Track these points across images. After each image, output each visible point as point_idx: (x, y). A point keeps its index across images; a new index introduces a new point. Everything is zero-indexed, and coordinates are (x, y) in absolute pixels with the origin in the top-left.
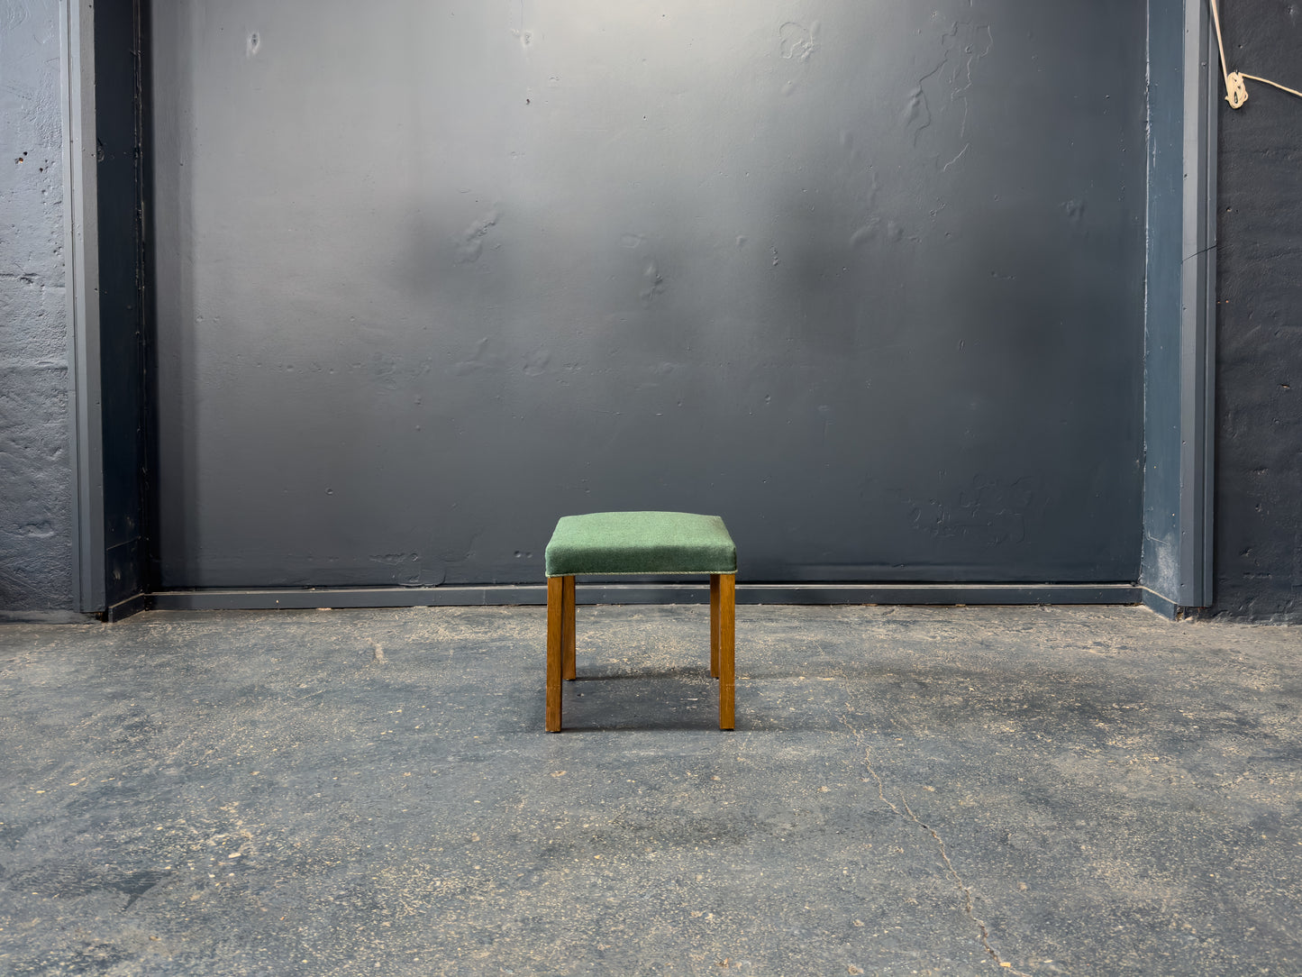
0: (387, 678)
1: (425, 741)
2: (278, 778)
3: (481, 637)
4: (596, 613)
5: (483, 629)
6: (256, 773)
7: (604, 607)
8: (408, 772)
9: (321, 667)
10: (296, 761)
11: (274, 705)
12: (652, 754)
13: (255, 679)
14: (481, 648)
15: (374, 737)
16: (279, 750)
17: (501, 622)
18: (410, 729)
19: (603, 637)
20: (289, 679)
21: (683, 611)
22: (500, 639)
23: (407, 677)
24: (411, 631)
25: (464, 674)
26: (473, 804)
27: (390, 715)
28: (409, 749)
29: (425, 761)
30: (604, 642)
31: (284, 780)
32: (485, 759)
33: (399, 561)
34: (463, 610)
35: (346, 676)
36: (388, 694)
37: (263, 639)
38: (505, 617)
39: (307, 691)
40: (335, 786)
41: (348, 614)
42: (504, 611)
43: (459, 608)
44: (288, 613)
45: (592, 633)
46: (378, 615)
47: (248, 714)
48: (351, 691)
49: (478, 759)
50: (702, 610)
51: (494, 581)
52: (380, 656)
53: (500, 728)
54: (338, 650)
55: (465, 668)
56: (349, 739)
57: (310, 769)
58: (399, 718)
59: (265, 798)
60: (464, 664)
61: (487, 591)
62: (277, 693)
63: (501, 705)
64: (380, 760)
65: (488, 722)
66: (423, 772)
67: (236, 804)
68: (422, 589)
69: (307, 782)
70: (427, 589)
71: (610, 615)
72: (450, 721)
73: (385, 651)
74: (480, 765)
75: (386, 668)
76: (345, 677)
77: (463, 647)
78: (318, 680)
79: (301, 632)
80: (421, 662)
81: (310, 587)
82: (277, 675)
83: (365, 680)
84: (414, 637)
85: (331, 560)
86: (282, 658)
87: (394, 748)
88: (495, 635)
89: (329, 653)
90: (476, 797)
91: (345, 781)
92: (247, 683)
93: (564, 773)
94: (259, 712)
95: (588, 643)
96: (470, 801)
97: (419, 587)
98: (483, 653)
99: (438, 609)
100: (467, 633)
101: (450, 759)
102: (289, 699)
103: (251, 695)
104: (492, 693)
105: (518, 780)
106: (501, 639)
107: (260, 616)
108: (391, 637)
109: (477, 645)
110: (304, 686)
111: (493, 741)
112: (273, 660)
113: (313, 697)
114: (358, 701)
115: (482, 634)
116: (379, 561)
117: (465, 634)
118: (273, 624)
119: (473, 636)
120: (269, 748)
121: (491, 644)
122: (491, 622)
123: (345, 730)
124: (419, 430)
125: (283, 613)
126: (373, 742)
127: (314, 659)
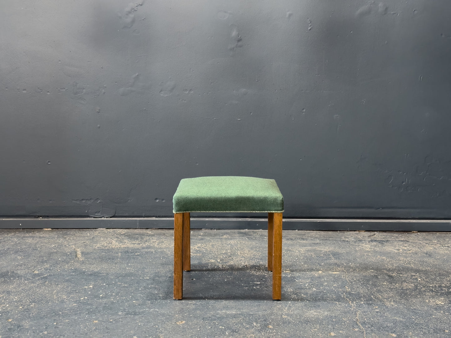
0: (84, 268)
1: (105, 304)
2: (23, 323)
3: (136, 246)
4: (202, 234)
5: (137, 242)
6: (10, 320)
7: (207, 231)
8: (96, 320)
9: (46, 262)
10: (33, 314)
11: (20, 283)
12: (234, 312)
13: (9, 268)
14: (137, 252)
15: (76, 301)
16: (23, 308)
17: (148, 238)
18: (97, 297)
19: (206, 247)
20: (28, 268)
21: (252, 233)
22: (147, 248)
23: (95, 268)
24: (96, 242)
25: (127, 266)
27: (85, 288)
28: (96, 308)
29: (106, 314)
30: (206, 250)
31: (26, 324)
32: (140, 314)
33: (89, 202)
34: (126, 231)
35: (61, 267)
36: (85, 277)
37: (13, 246)
38: (150, 235)
39: (38, 275)
40: (55, 328)
41: (61, 232)
42: (149, 232)
43: (124, 230)
44: (26, 231)
45: (199, 245)
46: (78, 233)
47: (5, 287)
48: (63, 275)
49: (135, 314)
50: (263, 233)
51: (143, 215)
52: (79, 256)
53: (148, 297)
54: (56, 252)
55: (128, 263)
56: (63, 302)
57: (41, 318)
58: (91, 290)
59: (16, 334)
60: (127, 261)
61: (139, 220)
62: (21, 276)
63: (148, 285)
64: (80, 313)
65: (141, 293)
66: (104, 320)
68: (103, 219)
69: (39, 326)
70: (105, 219)
71: (210, 235)
72: (119, 292)
73: (82, 253)
74: (137, 317)
75: (83, 262)
76: (60, 267)
77: (126, 252)
78: (45, 269)
79: (34, 242)
80: (102, 259)
81: (39, 217)
82: (21, 266)
83: (71, 269)
84: (98, 245)
85: (51, 202)
86: (24, 256)
87: (89, 307)
88: (144, 245)
89: (50, 254)
90: (135, 335)
91: (61, 325)
92: (4, 270)
93: (184, 322)
94: (11, 287)
95: (197, 251)
97: (101, 217)
98: (138, 255)
99: (111, 230)
100: (128, 244)
101: (120, 313)
103: (7, 277)
104: (143, 278)
105: (158, 326)
107: (10, 232)
108: (86, 245)
109: (134, 251)
110: (36, 272)
111: (144, 304)
112: (19, 257)
113: (42, 278)
114: (67, 281)
115: (137, 245)
116: (78, 202)
117: (128, 245)
118: (18, 237)
119: (132, 246)
120: (17, 307)
121: (142, 250)
122: (142, 238)
123: (60, 297)
124: (99, 127)
125: (24, 231)
126: (76, 304)
127: (42, 257)
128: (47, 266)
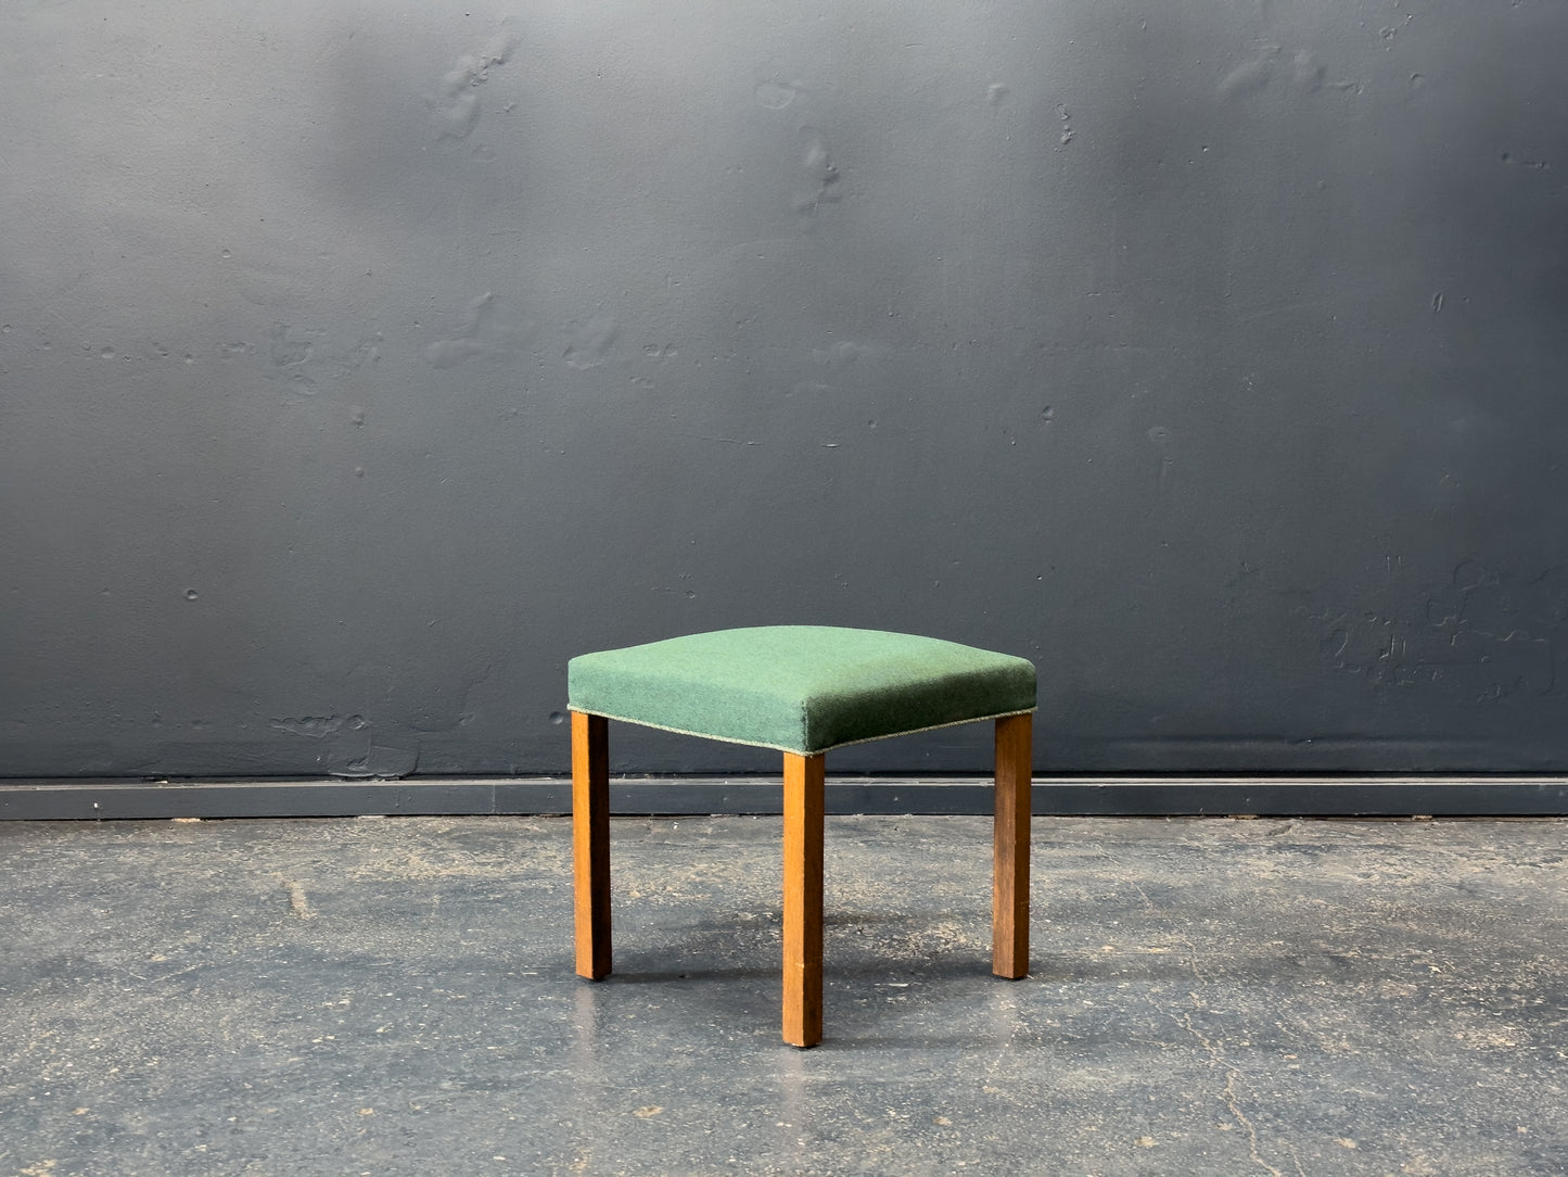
0: (317, 943)
1: (396, 1055)
2: (125, 1118)
3: (491, 872)
4: (709, 831)
5: (494, 858)
6: (81, 1111)
7: (727, 820)
8: (367, 1107)
9: (189, 924)
10: (155, 1089)
11: (107, 992)
12: (823, 1078)
13: (66, 947)
14: (492, 892)
15: (299, 1048)
16: (121, 1071)
17: (529, 845)
18: (369, 1034)
19: (725, 874)
20: (131, 946)
21: (878, 827)
22: (529, 876)
23: (355, 942)
24: (356, 861)
25: (466, 937)
26: (494, 1163)
27: (327, 1008)
28: (367, 1069)
29: (399, 1088)
30: (727, 882)
31: (136, 1122)
32: (510, 1084)
33: (327, 728)
34: (453, 822)
35: (239, 941)
36: (323, 972)
37: (74, 874)
38: (534, 837)
39: (165, 967)
40: (232, 1132)
41: (233, 829)
42: (532, 825)
43: (447, 820)
44: (116, 827)
45: (702, 866)
46: (291, 832)
47: (55, 1007)
48: (251, 967)
49: (496, 1086)
50: (916, 827)
51: (512, 768)
52: (301, 903)
53: (536, 1034)
54: (221, 893)
55: (463, 928)
56: (252, 1050)
57: (185, 1103)
58: (346, 1015)
59: (103, 1154)
60: (463, 919)
61: (497, 787)
62: (110, 972)
63: (535, 994)
64: (313, 1087)
65: (512, 1022)
66: (395, 1108)
67: (50, 1164)
68: (375, 783)
69: (179, 1126)
70: (383, 783)
71: (736, 834)
72: (440, 1019)
73: (310, 895)
74: (502, 1096)
75: (314, 926)
76: (237, 942)
77: (458, 889)
78: (186, 947)
79: (146, 861)
80: (379, 915)
81: (158, 778)
82: (107, 938)
83: (276, 948)
84: (363, 870)
85: (198, 728)
86: (114, 908)
87: (340, 1066)
88: (518, 870)
89: (203, 899)
90: (498, 1151)
91: (251, 1123)
92: (51, 953)
93: (658, 1110)
94: (78, 1005)
95: (695, 885)
96: (487, 1156)
97: (368, 779)
98: (497, 901)
99: (404, 821)
100: (463, 865)
101: (446, 1085)
102: (133, 981)
103: (61, 974)
104: (518, 972)
105: (575, 1123)
106: (531, 876)
107: (63, 832)
108: (321, 872)
109: (484, 887)
110: (159, 958)
111: (523, 1055)
112: (98, 912)
113: (179, 979)
114: (265, 985)
115: (493, 867)
116: (290, 728)
117: (461, 867)
118: (88, 846)
119: (475, 871)
120: (104, 1068)
121: (511, 886)
122: (509, 847)
123: (244, 1036)
124: (361, 475)
125: (108, 828)
126: (300, 1056)
127: (176, 908)
128: (196, 938)
